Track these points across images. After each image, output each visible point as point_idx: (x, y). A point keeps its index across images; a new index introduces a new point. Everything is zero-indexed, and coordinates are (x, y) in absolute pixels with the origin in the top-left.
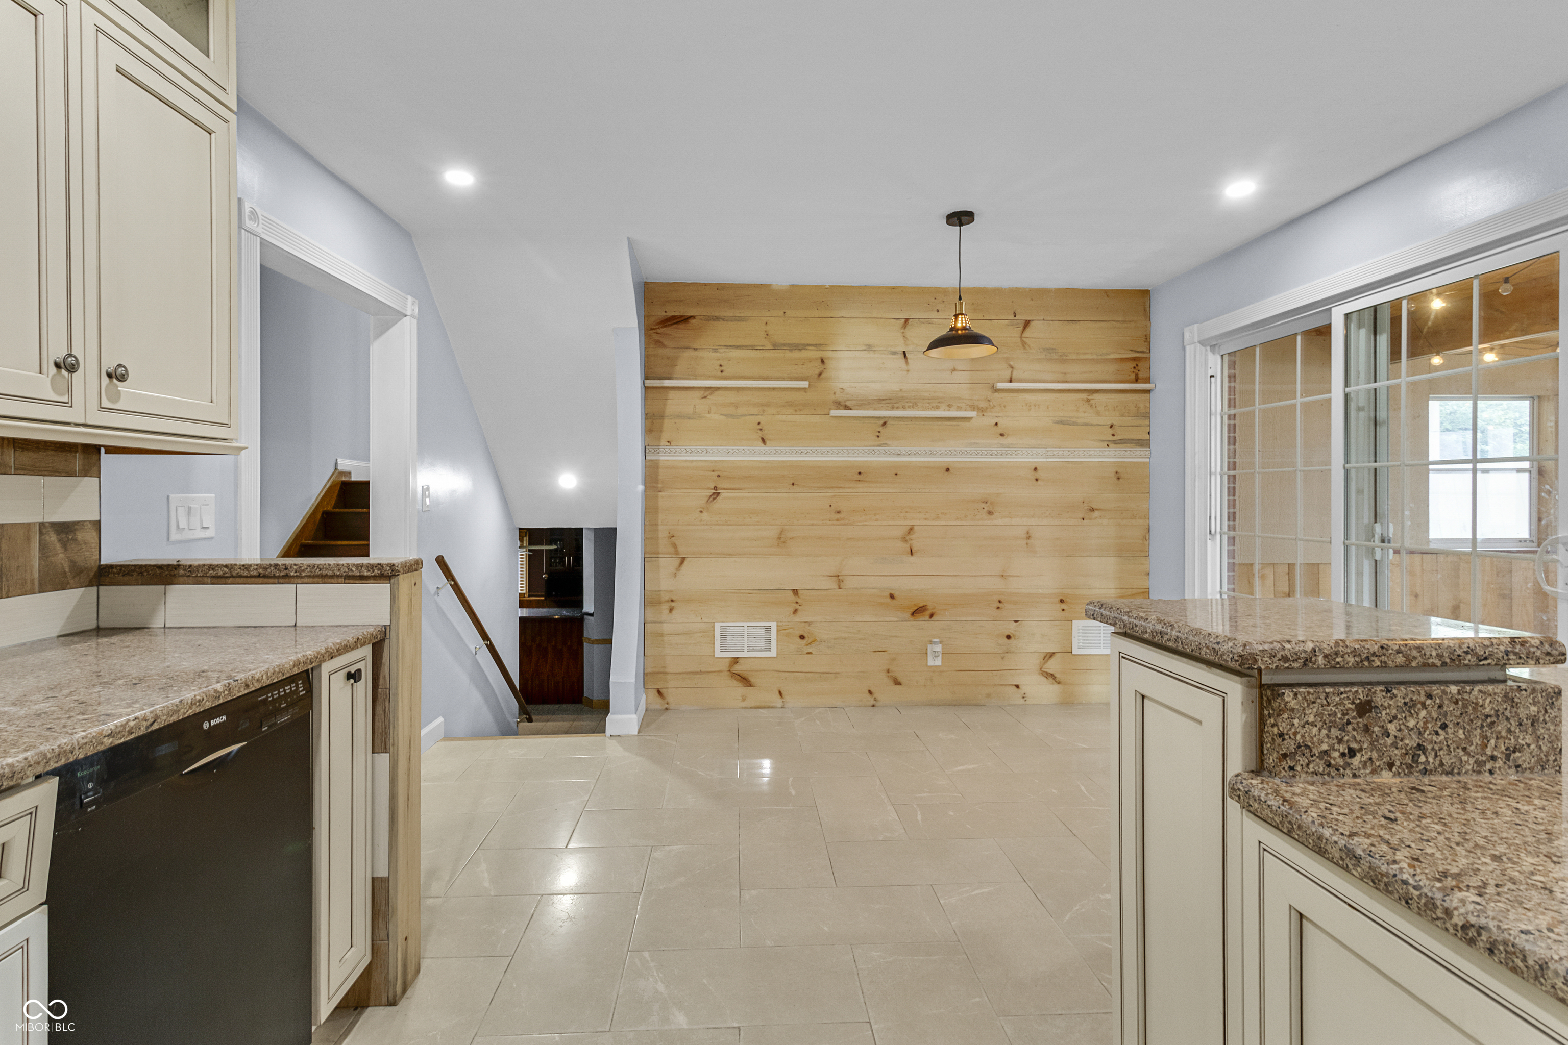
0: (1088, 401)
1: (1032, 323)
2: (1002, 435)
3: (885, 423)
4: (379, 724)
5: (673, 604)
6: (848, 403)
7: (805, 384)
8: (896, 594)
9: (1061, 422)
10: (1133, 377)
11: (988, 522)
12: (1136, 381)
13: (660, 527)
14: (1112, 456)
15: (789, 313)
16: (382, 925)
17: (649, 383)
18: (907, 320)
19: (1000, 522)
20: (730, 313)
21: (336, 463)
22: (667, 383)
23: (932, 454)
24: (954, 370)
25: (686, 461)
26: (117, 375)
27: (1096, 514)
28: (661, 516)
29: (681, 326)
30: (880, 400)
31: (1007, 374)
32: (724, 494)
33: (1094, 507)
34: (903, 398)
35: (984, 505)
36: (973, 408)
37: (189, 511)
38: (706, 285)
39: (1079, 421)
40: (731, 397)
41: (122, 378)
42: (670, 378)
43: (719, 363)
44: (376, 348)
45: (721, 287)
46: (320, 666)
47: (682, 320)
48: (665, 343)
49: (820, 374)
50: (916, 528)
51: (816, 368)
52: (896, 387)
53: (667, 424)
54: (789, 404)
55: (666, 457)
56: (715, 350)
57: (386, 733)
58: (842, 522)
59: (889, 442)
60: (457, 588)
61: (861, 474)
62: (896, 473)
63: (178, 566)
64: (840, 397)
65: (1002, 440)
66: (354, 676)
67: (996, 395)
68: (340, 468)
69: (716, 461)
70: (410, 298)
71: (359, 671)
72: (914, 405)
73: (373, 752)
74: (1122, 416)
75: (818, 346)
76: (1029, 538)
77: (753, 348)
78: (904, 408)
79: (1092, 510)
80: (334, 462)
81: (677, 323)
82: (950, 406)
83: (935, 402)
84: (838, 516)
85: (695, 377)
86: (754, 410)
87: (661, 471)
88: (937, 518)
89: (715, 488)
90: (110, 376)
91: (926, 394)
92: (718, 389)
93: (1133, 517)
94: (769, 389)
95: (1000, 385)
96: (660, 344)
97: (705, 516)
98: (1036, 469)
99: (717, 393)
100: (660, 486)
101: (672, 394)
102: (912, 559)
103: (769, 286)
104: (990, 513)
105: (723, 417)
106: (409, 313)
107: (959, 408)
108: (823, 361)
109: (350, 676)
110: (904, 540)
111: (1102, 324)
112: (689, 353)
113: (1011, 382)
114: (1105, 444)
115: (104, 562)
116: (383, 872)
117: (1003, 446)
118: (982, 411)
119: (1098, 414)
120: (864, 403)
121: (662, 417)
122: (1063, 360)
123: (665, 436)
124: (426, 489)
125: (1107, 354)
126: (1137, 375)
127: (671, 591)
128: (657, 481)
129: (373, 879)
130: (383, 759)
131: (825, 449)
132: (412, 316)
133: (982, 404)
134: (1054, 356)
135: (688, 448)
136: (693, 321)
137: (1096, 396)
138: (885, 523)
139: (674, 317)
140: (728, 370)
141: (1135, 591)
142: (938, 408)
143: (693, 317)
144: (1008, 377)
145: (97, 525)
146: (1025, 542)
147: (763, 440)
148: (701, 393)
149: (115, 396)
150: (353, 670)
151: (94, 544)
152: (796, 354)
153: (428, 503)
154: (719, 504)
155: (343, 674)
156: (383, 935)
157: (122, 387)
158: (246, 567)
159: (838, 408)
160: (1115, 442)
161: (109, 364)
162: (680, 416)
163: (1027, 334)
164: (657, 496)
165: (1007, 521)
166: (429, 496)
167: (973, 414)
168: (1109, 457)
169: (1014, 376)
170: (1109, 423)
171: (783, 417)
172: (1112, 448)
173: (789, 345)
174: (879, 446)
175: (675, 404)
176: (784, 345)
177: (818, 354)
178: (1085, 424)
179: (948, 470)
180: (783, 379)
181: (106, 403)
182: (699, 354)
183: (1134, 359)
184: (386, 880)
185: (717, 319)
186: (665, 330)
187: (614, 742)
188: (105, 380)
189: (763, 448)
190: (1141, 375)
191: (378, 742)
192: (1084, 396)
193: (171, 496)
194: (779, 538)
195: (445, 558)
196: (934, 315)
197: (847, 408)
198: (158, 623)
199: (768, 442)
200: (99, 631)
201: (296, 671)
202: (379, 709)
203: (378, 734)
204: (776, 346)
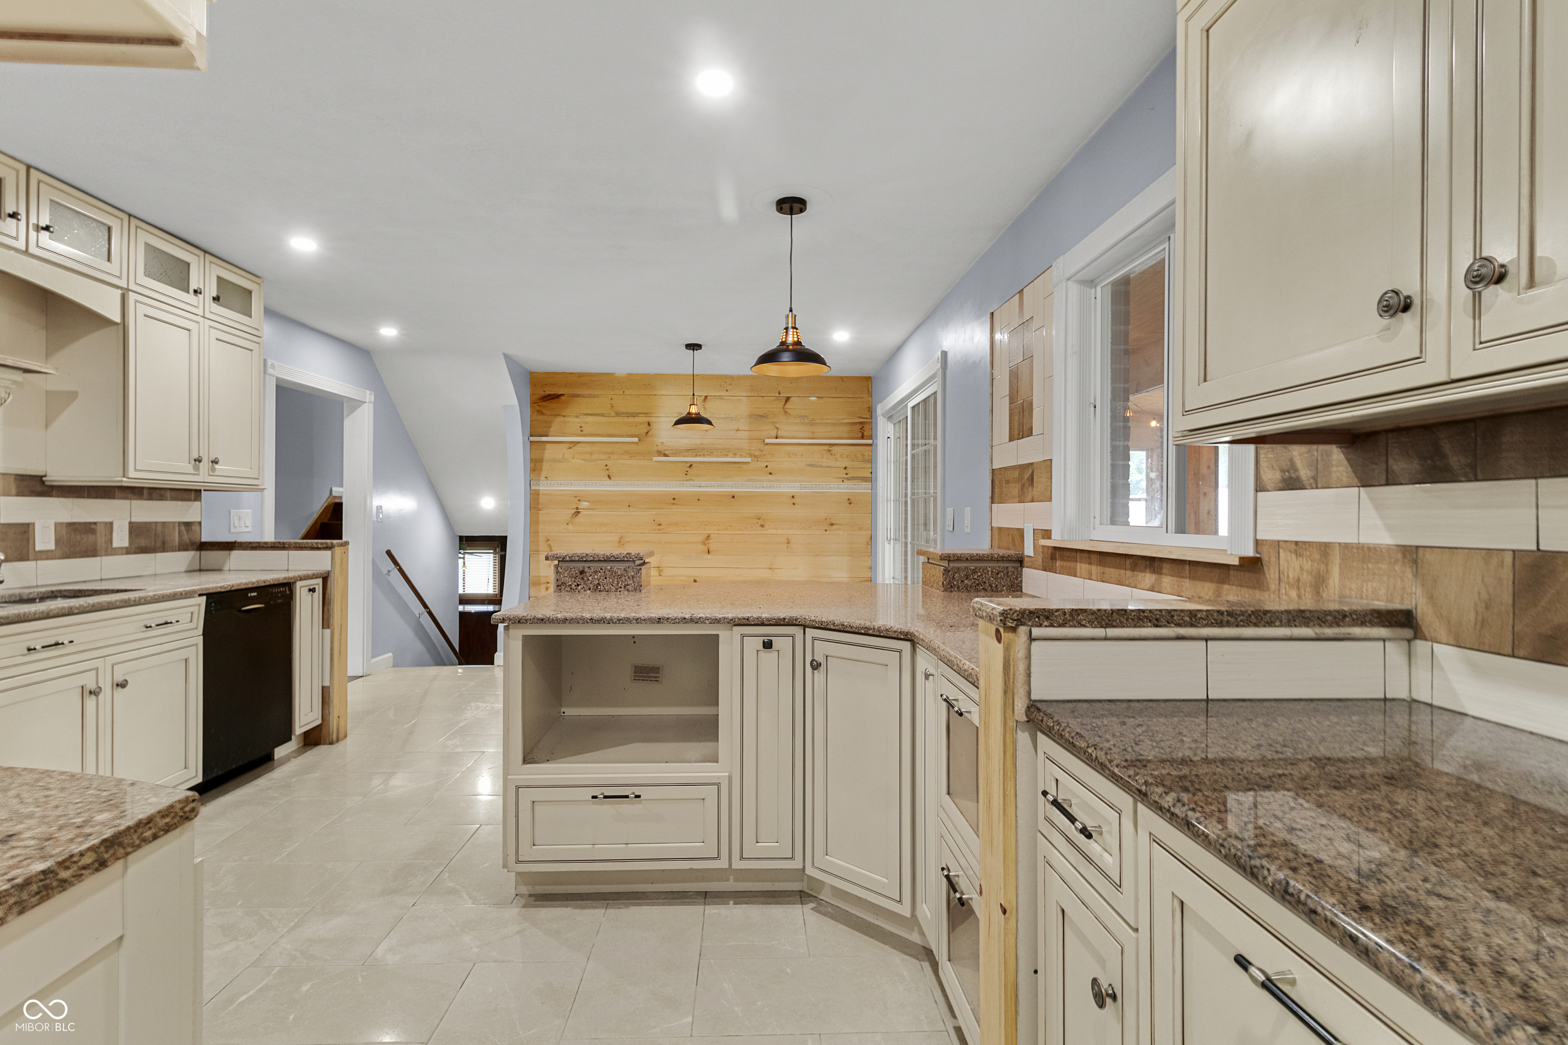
0: (829, 451)
1: (791, 399)
2: (770, 474)
3: (691, 466)
4: (325, 616)
5: (548, 585)
6: (666, 452)
7: (636, 440)
8: (698, 580)
9: (811, 465)
10: (860, 435)
11: (761, 532)
12: (863, 437)
13: (540, 534)
14: (846, 488)
15: (626, 393)
16: (326, 706)
17: (532, 439)
18: (706, 397)
19: (769, 532)
20: (587, 392)
21: (331, 491)
22: (544, 439)
23: (722, 486)
24: (738, 430)
25: (558, 490)
26: (215, 462)
27: (835, 527)
28: (541, 527)
29: (555, 401)
30: (688, 450)
31: (774, 433)
32: (583, 512)
33: (833, 522)
34: (704, 449)
35: (758, 521)
36: (751, 455)
37: (239, 518)
38: (571, 373)
39: (823, 464)
40: (588, 448)
41: (217, 463)
42: (547, 436)
43: (580, 425)
44: (347, 422)
45: (581, 375)
46: (296, 582)
47: (556, 397)
48: (544, 411)
49: (647, 433)
50: (712, 536)
51: (644, 429)
52: (698, 441)
53: (545, 465)
54: (627, 453)
55: (544, 487)
56: (577, 417)
57: (328, 620)
58: (662, 531)
59: (693, 478)
60: (401, 571)
61: (675, 500)
62: (698, 499)
63: (235, 542)
64: (660, 448)
65: (770, 477)
66: (312, 590)
67: (766, 446)
68: (334, 494)
69: (577, 491)
70: (368, 392)
71: (315, 588)
72: (711, 454)
73: (323, 628)
74: (853, 461)
75: (646, 414)
76: (788, 543)
77: (602, 415)
78: (704, 455)
79: (832, 524)
80: (329, 489)
81: (552, 399)
82: (735, 454)
83: (725, 452)
84: (659, 527)
85: (564, 435)
86: (604, 457)
87: (541, 497)
88: (727, 529)
89: (577, 508)
90: (212, 462)
91: (719, 446)
92: (579, 442)
93: (860, 529)
94: (613, 443)
95: (767, 441)
96: (540, 413)
97: (570, 527)
98: (793, 497)
99: (578, 445)
100: (540, 507)
101: (548, 446)
102: (709, 556)
103: (613, 374)
104: (762, 526)
105: (582, 462)
106: (367, 400)
107: (741, 456)
108: (649, 424)
109: (310, 590)
110: (704, 543)
111: (838, 399)
112: (560, 419)
113: (776, 438)
114: (841, 480)
115: (203, 540)
116: (327, 684)
117: (770, 481)
118: (756, 457)
119: (836, 460)
120: (677, 453)
121: (541, 461)
122: (813, 423)
123: (544, 474)
124: (379, 508)
125: (843, 419)
126: (863, 434)
127: (546, 577)
128: (538, 504)
129: (323, 687)
130: (327, 632)
131: (650, 482)
132: (370, 402)
133: (757, 453)
134: (806, 421)
135: (559, 482)
136: (563, 398)
137: (834, 448)
138: (691, 532)
139: (549, 395)
140: (587, 430)
141: (863, 579)
142: (727, 455)
143: (563, 395)
144: (775, 435)
145: (200, 523)
146: (786, 545)
147: (609, 477)
148: (568, 445)
149: (213, 470)
150: (311, 587)
151: (199, 532)
152: (631, 419)
153: (381, 516)
154: (579, 519)
155: (307, 589)
156: (327, 712)
157: (216, 466)
158: (266, 543)
159: (659, 456)
160: (848, 479)
161: (213, 458)
162: (554, 460)
163: (787, 406)
164: (538, 514)
165: (774, 531)
166: (382, 513)
167: (749, 460)
168: (844, 489)
169: (779, 435)
170: (844, 466)
171: (622, 461)
172: (847, 483)
173: (627, 413)
174: (687, 481)
175: (550, 453)
176: (624, 413)
177: (648, 419)
178: (828, 467)
179: (733, 497)
180: (622, 436)
181: (211, 473)
182: (567, 419)
183: (861, 423)
184: (328, 687)
185: (578, 396)
186: (544, 404)
187: (498, 668)
188: (211, 464)
189: (609, 482)
190: (865, 434)
191: (325, 624)
192: (827, 448)
193: (232, 511)
194: (620, 542)
195: (392, 551)
196: (724, 393)
197: (666, 455)
198: (226, 568)
199: (612, 478)
200: (200, 570)
201: (284, 581)
202: (326, 609)
203: (325, 619)
204: (618, 414)
